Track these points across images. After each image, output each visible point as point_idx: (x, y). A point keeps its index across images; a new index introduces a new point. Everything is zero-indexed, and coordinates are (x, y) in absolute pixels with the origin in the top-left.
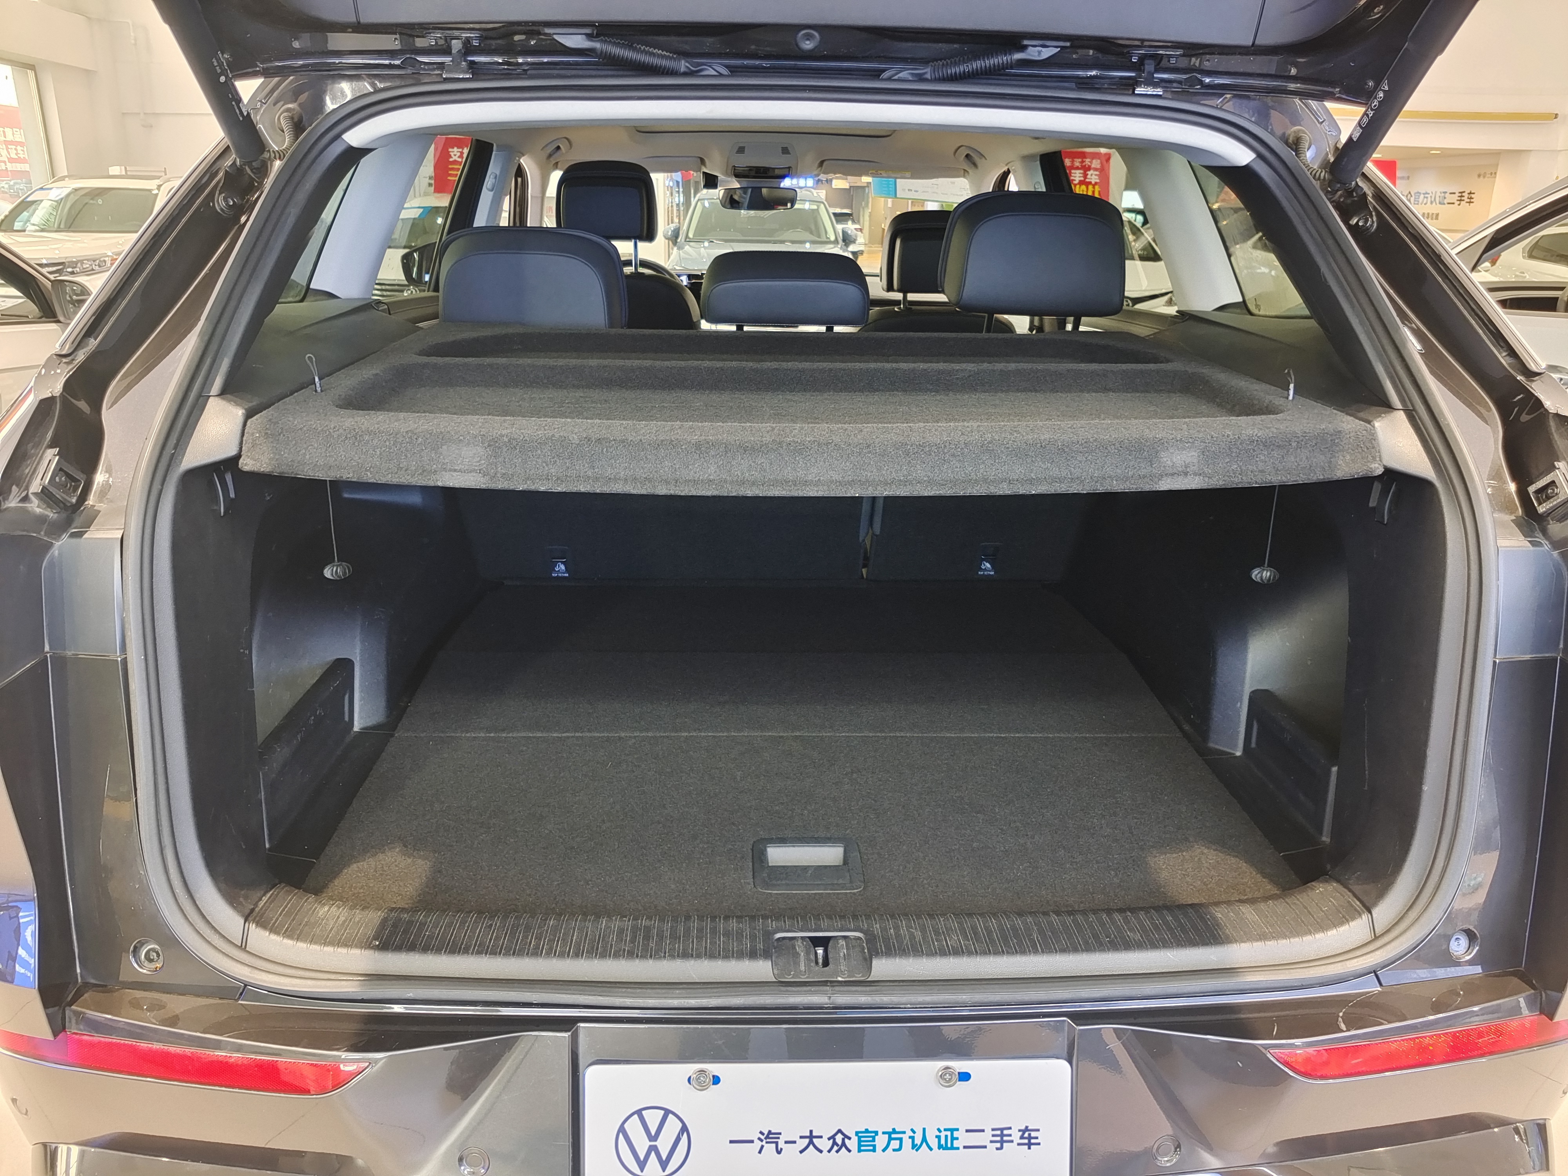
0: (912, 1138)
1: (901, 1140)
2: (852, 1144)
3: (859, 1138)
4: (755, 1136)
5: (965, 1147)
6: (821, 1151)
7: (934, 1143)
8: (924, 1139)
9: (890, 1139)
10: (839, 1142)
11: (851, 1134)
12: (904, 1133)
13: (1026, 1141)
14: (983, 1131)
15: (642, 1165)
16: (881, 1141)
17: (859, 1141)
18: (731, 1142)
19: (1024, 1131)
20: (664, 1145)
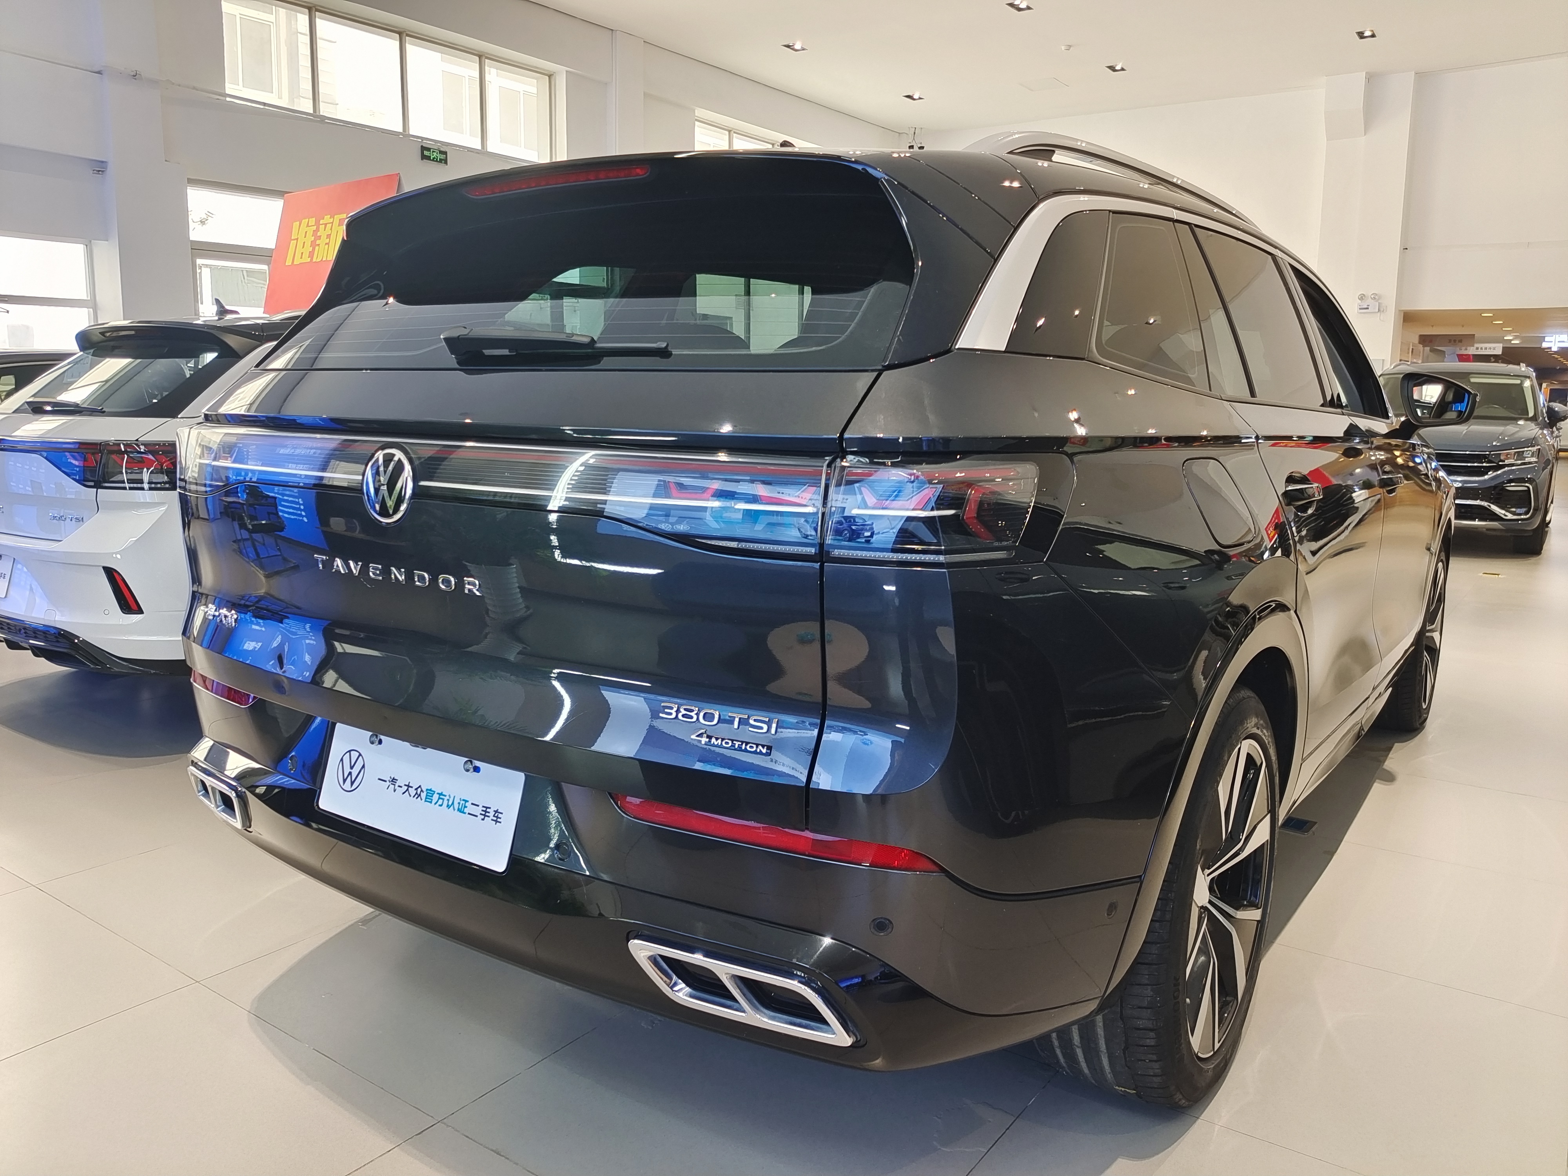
0: (448, 800)
1: (443, 799)
2: (423, 795)
3: (427, 793)
4: (387, 779)
5: (469, 814)
6: (410, 796)
7: (456, 806)
8: (453, 803)
9: (439, 798)
10: (419, 792)
11: (424, 790)
12: (445, 796)
13: (495, 819)
14: (478, 806)
15: (345, 781)
16: (435, 797)
17: (427, 795)
18: (379, 779)
19: (496, 812)
20: (355, 772)
